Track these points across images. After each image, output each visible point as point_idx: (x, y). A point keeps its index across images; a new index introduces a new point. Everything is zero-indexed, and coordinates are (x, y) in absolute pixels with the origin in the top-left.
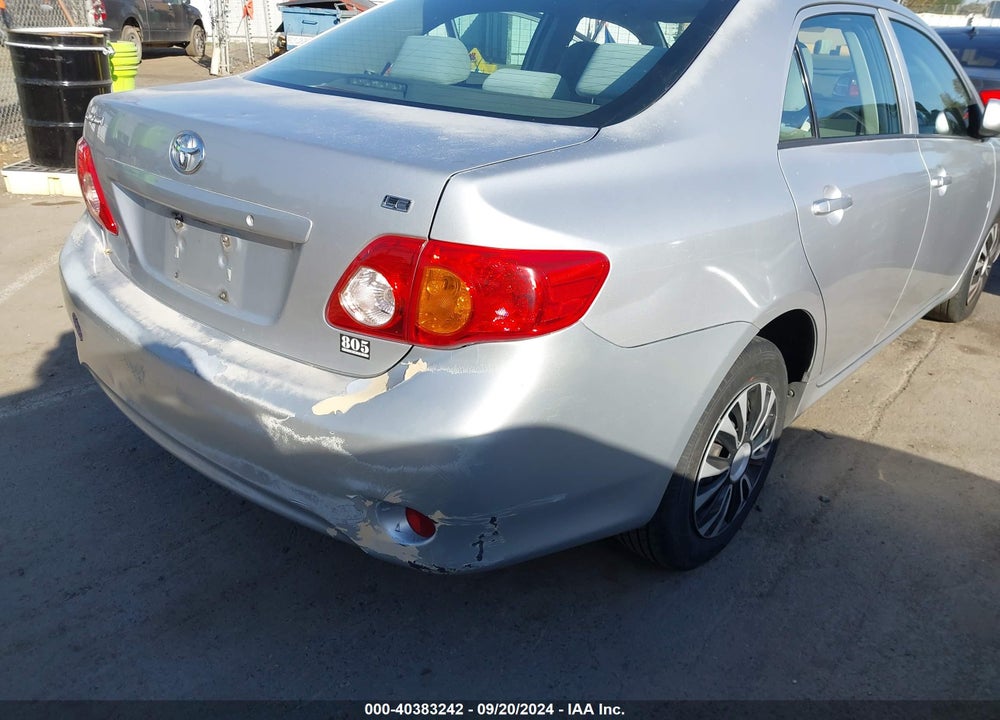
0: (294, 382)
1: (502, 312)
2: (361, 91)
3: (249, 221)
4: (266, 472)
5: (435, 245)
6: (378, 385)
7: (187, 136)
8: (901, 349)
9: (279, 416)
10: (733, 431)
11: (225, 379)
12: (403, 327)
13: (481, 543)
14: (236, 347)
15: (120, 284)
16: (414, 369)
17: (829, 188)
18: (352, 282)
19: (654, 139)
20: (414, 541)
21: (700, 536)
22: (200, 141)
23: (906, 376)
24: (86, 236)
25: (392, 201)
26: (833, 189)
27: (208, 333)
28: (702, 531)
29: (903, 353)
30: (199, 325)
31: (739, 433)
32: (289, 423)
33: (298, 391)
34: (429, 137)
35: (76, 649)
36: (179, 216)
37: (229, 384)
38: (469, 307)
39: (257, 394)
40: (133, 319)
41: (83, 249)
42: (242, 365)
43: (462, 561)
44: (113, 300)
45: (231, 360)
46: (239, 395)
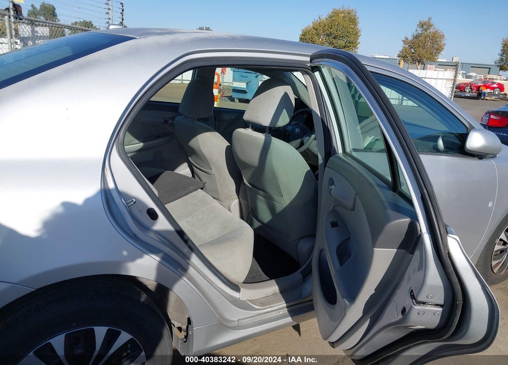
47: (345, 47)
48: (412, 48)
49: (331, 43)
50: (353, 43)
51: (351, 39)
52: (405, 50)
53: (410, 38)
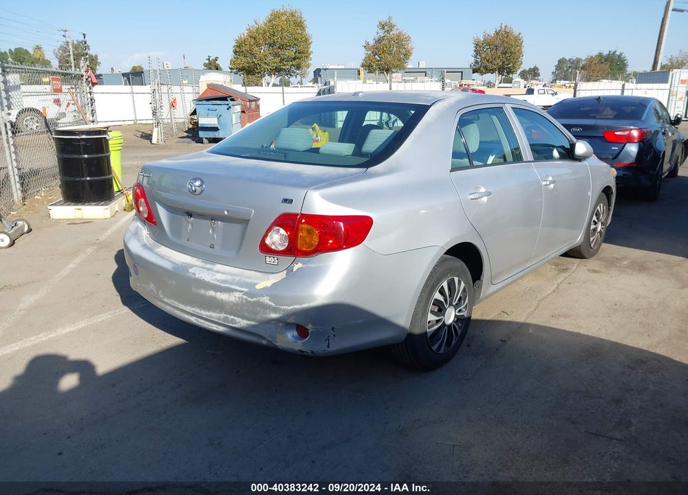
0: (246, 277)
1: (331, 241)
2: (266, 157)
3: (226, 213)
4: (235, 318)
5: (303, 216)
6: (283, 275)
7: (195, 180)
8: (556, 272)
9: (241, 292)
10: (441, 298)
11: (216, 280)
12: (292, 250)
13: (328, 340)
14: (218, 267)
15: (158, 247)
16: (296, 267)
17: (478, 188)
18: (269, 234)
19: (390, 171)
20: (300, 340)
21: (433, 351)
22: (202, 182)
23: (556, 285)
24: (137, 227)
25: (285, 201)
26: (480, 188)
27: (206, 263)
28: (435, 348)
29: (557, 274)
30: (200, 260)
31: (446, 300)
32: (246, 294)
33: (249, 281)
34: (298, 175)
35: (148, 411)
36: (190, 214)
37: (218, 281)
38: (317, 240)
39: (231, 284)
40: (169, 260)
41: (136, 234)
42: (223, 273)
43: (320, 348)
44: (157, 254)
45: (217, 272)
46: (223, 285)
47: (294, 59)
48: (376, 54)
49: (277, 55)
50: (304, 53)
51: (301, 48)
52: (368, 57)
53: (372, 43)
